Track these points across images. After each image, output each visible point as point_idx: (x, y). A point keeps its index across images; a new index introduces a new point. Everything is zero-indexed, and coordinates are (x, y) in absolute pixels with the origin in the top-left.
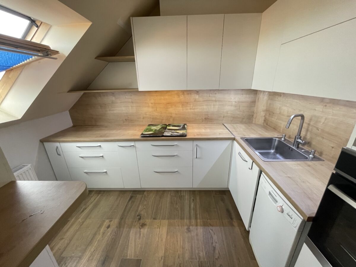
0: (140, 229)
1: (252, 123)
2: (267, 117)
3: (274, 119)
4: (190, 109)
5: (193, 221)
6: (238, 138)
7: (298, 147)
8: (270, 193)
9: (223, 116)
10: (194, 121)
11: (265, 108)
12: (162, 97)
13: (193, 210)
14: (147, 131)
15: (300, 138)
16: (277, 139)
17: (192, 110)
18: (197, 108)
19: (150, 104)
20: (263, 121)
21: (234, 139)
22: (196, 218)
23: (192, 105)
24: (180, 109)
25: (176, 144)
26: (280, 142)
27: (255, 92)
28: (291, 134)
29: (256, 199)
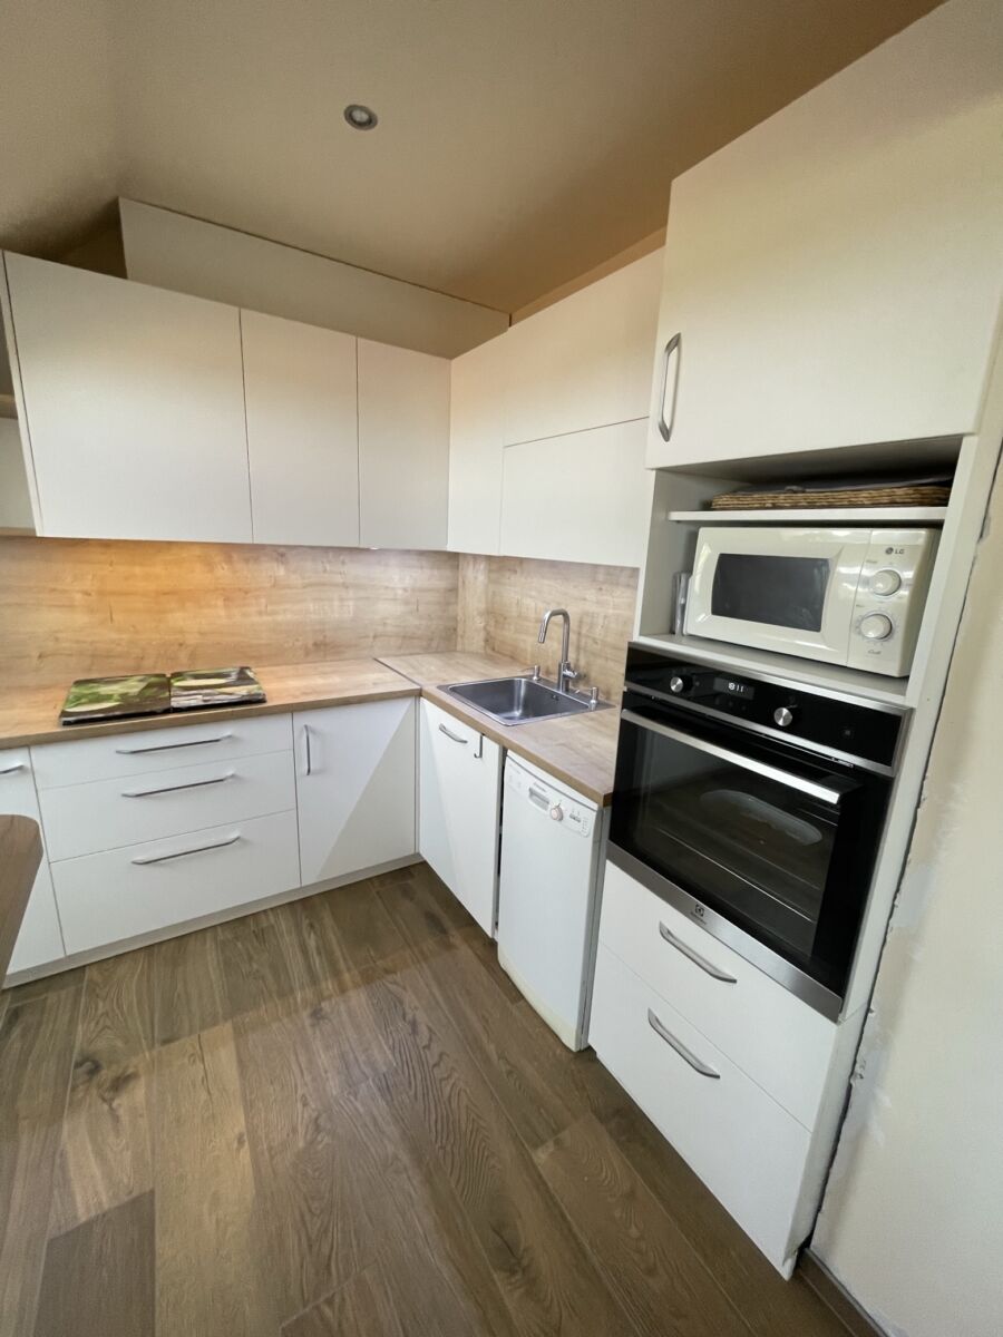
0: (109, 1102)
1: (455, 651)
2: (492, 629)
3: (509, 634)
4: (260, 613)
5: (328, 986)
6: (430, 688)
7: (567, 690)
8: (532, 793)
9: (372, 634)
10: (277, 655)
11: (482, 606)
12: (137, 570)
13: (319, 953)
14: (83, 700)
15: (569, 668)
16: (523, 680)
17: (266, 618)
18: (285, 611)
19: (78, 597)
20: (482, 643)
21: (419, 694)
22: (336, 974)
23: (263, 601)
24: (217, 616)
25: (228, 733)
26: (530, 686)
27: (454, 558)
28: (550, 663)
29: (500, 836)
